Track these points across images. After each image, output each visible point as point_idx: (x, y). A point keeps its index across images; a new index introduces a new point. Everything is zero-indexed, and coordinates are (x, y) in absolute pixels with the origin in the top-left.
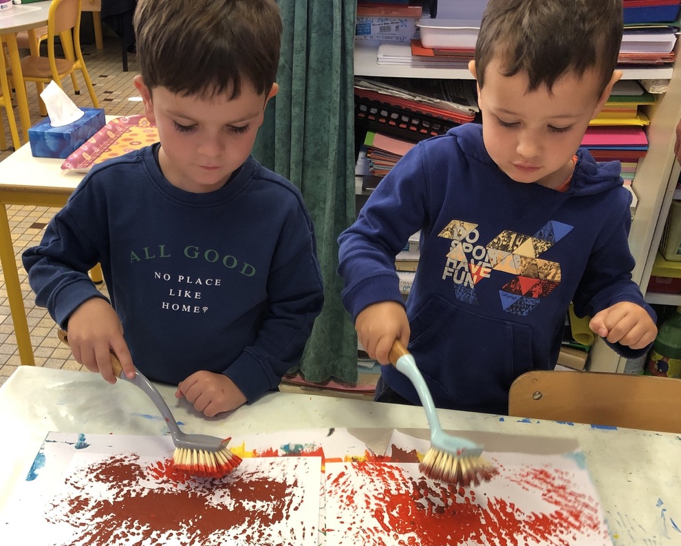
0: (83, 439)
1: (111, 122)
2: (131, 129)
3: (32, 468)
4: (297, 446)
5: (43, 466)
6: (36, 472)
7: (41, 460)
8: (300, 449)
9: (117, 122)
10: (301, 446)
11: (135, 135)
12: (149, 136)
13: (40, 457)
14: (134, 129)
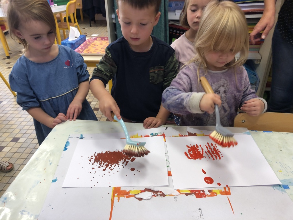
1: (88, 39)
2: (95, 41)
4: (156, 134)
5: (69, 145)
8: (157, 134)
9: (90, 39)
10: (157, 133)
11: (96, 43)
12: (101, 43)
13: (68, 143)
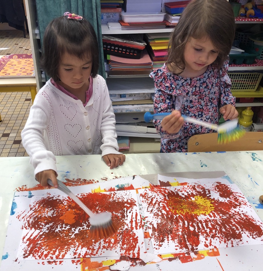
3: (12, 209)
5: (17, 207)
6: (14, 210)
7: (15, 205)
9: (4, 58)
11: (13, 62)
12: (18, 62)
13: (14, 204)
14: (11, 60)
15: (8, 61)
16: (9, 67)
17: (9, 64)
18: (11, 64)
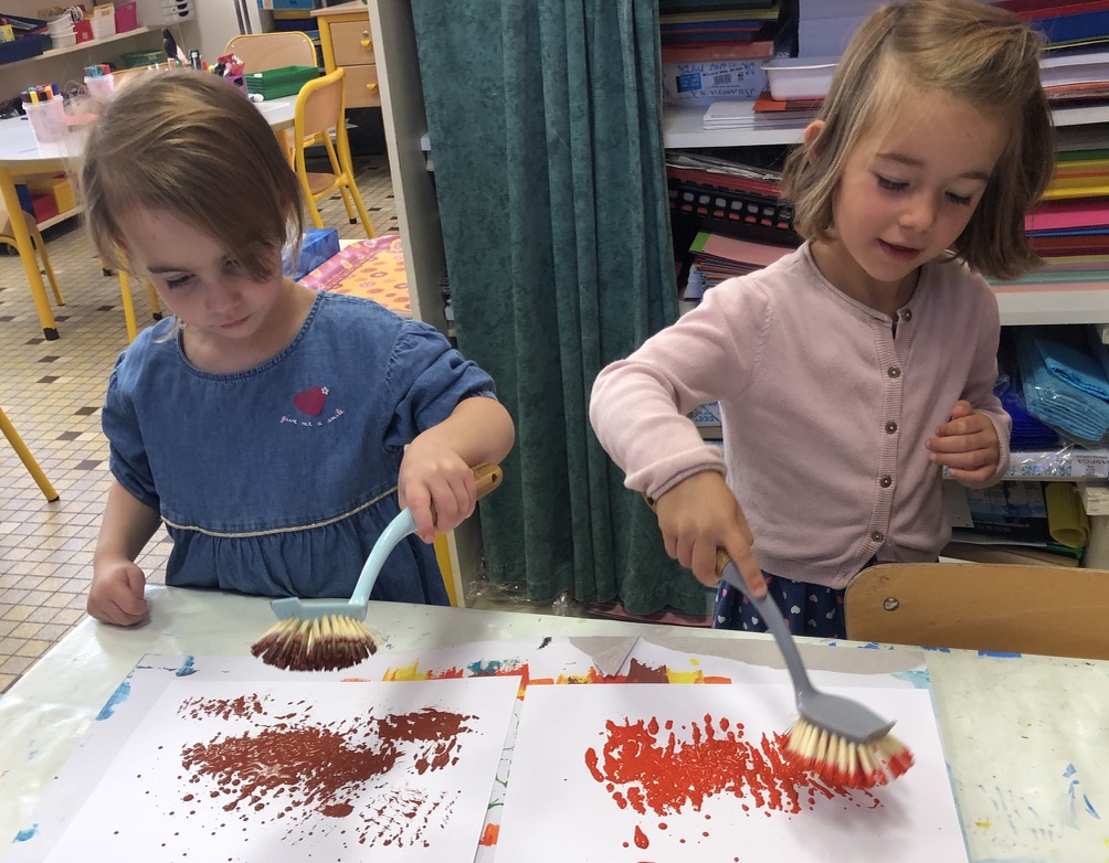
0: (190, 662)
2: (377, 256)
3: (109, 702)
4: (492, 664)
5: (125, 700)
6: (113, 709)
7: (123, 693)
8: (495, 668)
10: (499, 664)
13: (123, 689)
14: (381, 255)
15: (368, 260)
16: (360, 280)
17: (366, 271)
18: (372, 270)
